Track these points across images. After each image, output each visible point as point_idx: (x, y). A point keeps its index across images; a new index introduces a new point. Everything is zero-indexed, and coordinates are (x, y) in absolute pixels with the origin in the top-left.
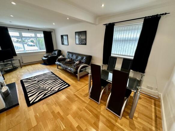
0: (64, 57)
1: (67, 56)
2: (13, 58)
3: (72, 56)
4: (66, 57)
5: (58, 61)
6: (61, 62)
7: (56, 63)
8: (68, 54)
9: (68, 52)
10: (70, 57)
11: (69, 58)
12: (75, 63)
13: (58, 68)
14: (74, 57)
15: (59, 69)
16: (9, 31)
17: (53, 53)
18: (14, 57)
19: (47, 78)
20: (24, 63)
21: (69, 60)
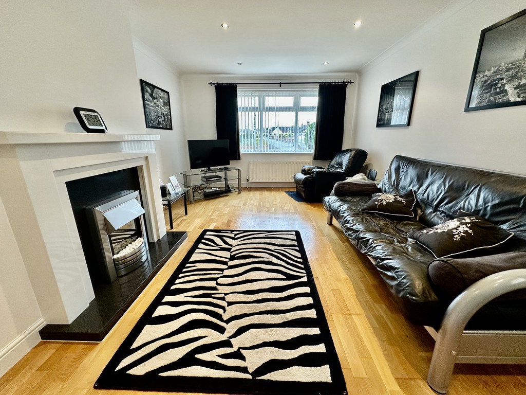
0: (370, 182)
1: (390, 177)
2: (229, 164)
3: (420, 179)
4: (382, 181)
5: (337, 194)
6: (349, 198)
7: (327, 198)
8: (397, 170)
9: (399, 158)
10: (402, 183)
11: (396, 187)
12: (431, 225)
13: (330, 224)
14: (434, 188)
15: (335, 228)
16: (239, 94)
17: (333, 162)
18: (231, 162)
19: (266, 257)
20: (251, 180)
21: (390, 198)
